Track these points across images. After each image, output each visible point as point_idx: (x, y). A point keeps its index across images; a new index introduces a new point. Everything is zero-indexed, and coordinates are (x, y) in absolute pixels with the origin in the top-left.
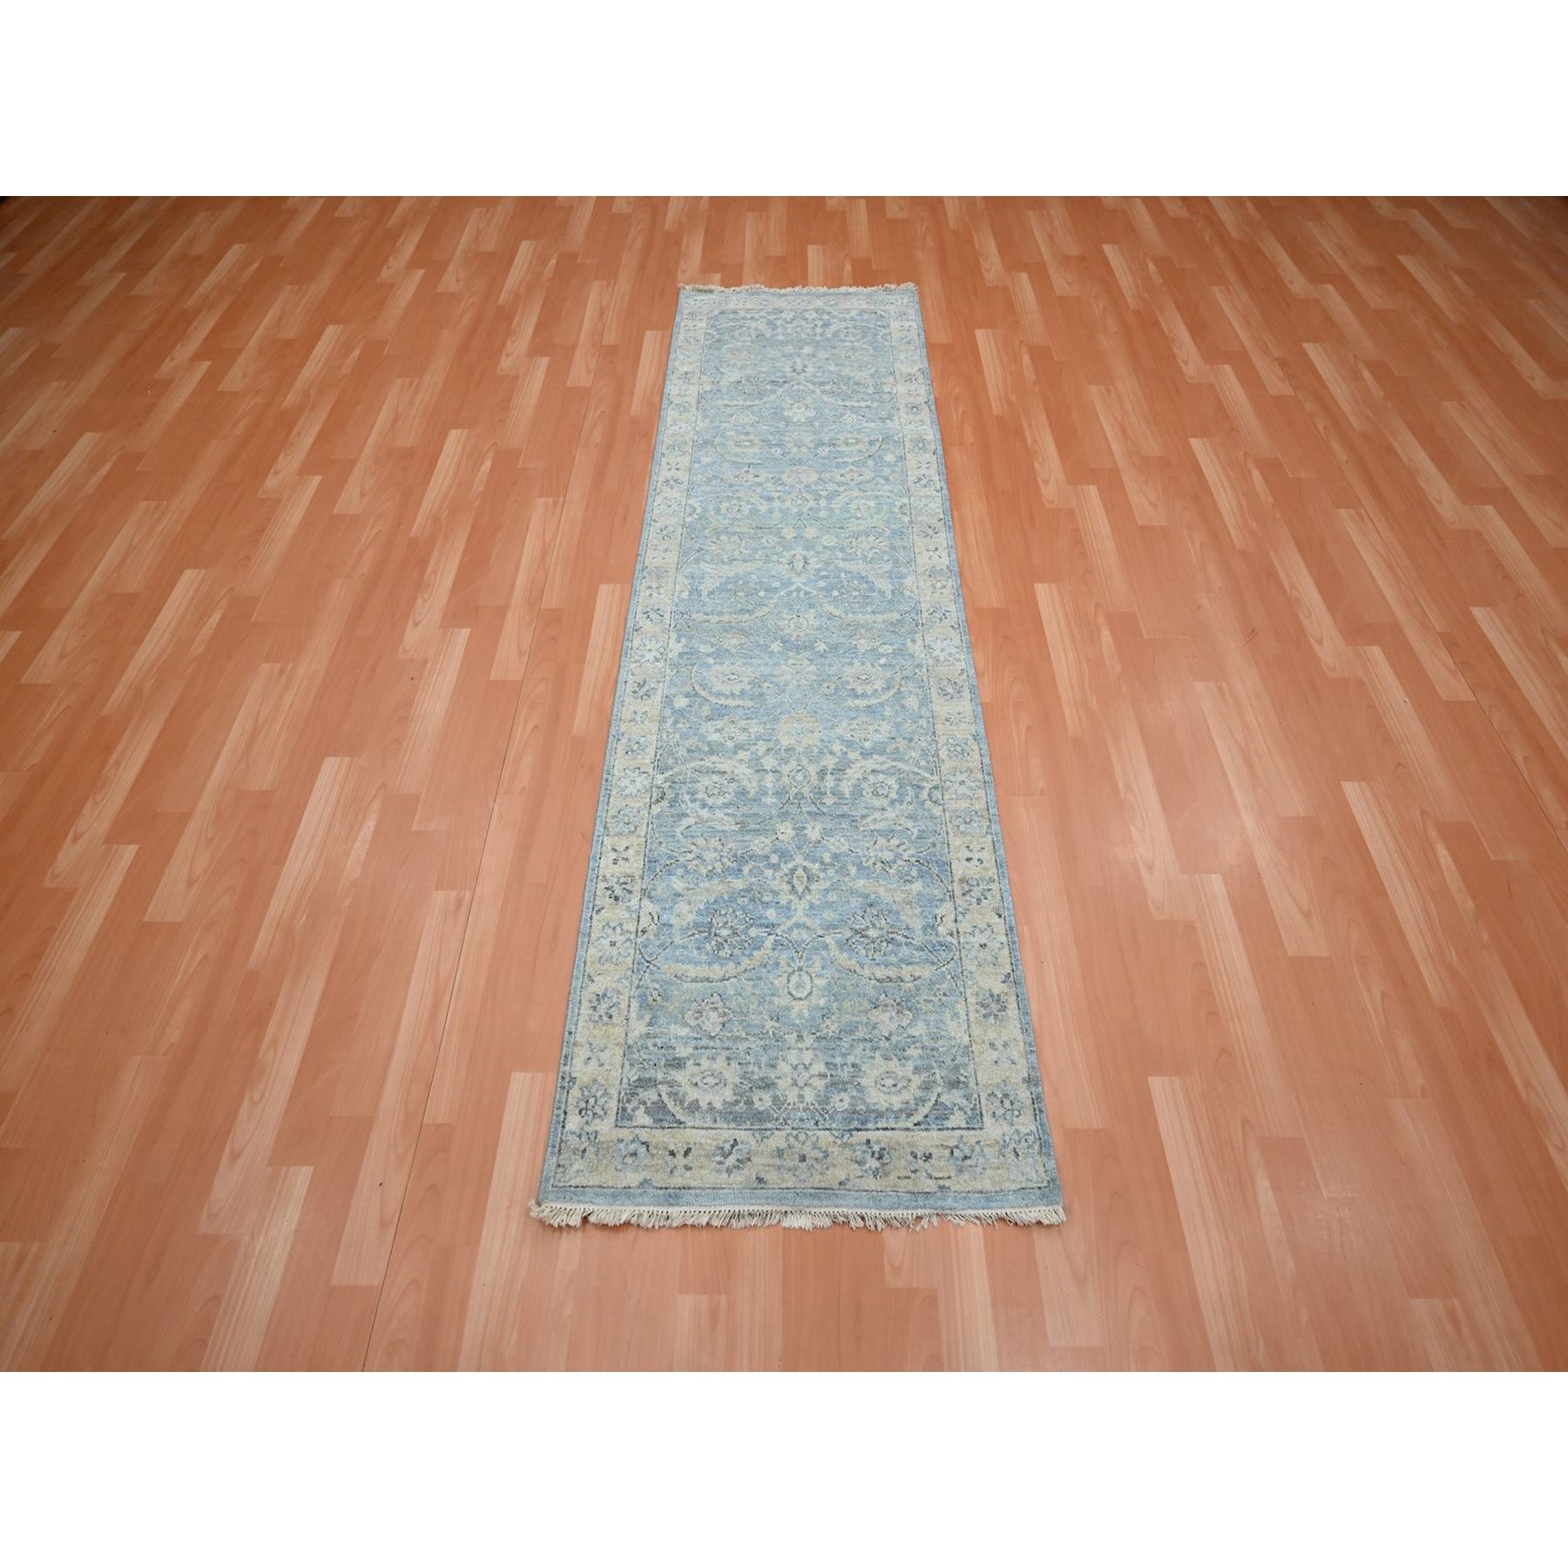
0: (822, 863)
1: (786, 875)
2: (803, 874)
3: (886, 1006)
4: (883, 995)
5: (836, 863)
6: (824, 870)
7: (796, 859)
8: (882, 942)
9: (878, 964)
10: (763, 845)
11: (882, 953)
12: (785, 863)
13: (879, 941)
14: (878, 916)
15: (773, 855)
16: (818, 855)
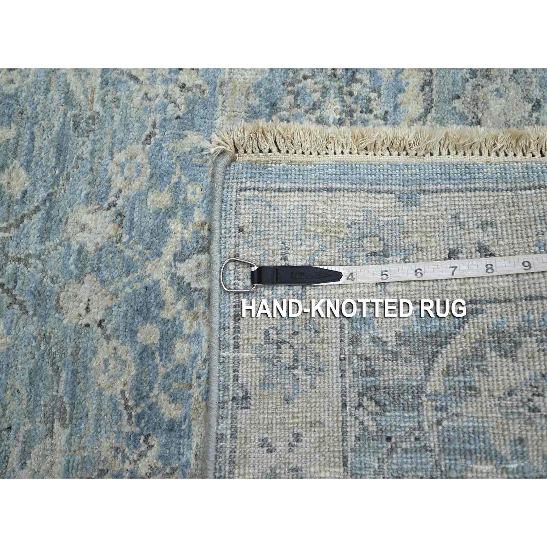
0: (170, 213)
1: (191, 306)
2: (191, 263)
3: (475, 101)
4: (457, 103)
5: (174, 179)
6: (188, 209)
7: (156, 276)
8: (351, 94)
9: (396, 107)
10: (112, 363)
11: (373, 95)
12: (161, 306)
13: (349, 100)
14: (297, 94)
15: (140, 337)
16: (151, 223)
